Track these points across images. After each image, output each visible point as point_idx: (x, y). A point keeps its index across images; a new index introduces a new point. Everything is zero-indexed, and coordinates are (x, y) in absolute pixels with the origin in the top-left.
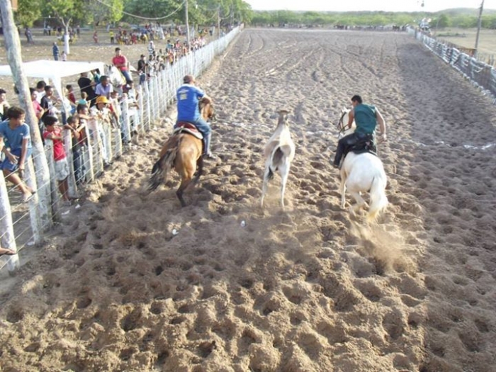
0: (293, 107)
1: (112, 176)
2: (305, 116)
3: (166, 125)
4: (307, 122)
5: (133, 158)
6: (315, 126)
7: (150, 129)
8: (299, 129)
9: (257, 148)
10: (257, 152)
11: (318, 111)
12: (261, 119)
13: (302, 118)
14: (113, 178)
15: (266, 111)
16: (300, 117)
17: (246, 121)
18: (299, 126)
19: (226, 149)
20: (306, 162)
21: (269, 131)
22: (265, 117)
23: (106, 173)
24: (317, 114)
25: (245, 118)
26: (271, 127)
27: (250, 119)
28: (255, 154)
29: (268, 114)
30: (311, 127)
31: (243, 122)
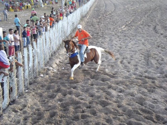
0: (143, 55)
1: (9, 117)
2: (153, 61)
3: (50, 72)
4: (155, 66)
5: (26, 101)
6: (162, 69)
7: (38, 76)
8: (150, 72)
9: (120, 89)
10: (120, 92)
11: (163, 57)
12: (120, 65)
13: (151, 63)
14: (10, 119)
15: (124, 58)
16: (149, 63)
17: (109, 67)
18: (150, 70)
19: (96, 90)
20: (160, 100)
21: (127, 75)
22: (123, 64)
23: (4, 115)
24: (163, 60)
25: (108, 65)
26: (129, 72)
27: (112, 66)
28: (120, 94)
29: (125, 61)
30: (159, 70)
31: (107, 68)
